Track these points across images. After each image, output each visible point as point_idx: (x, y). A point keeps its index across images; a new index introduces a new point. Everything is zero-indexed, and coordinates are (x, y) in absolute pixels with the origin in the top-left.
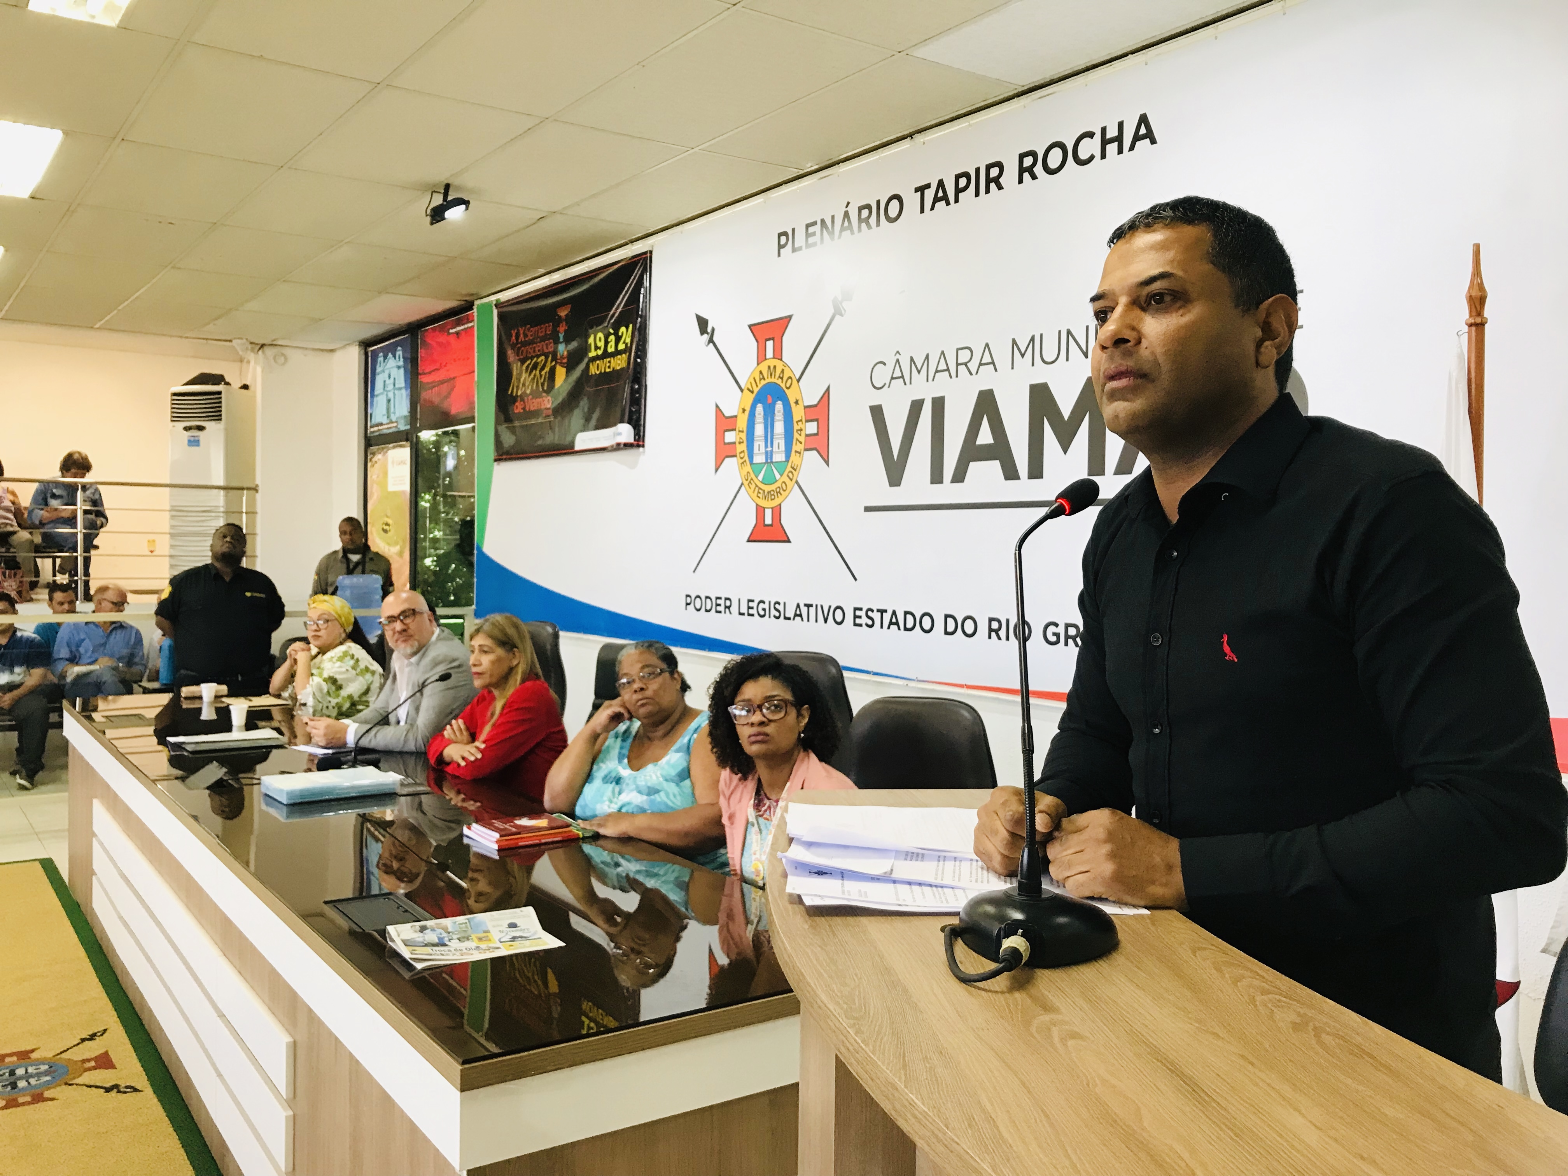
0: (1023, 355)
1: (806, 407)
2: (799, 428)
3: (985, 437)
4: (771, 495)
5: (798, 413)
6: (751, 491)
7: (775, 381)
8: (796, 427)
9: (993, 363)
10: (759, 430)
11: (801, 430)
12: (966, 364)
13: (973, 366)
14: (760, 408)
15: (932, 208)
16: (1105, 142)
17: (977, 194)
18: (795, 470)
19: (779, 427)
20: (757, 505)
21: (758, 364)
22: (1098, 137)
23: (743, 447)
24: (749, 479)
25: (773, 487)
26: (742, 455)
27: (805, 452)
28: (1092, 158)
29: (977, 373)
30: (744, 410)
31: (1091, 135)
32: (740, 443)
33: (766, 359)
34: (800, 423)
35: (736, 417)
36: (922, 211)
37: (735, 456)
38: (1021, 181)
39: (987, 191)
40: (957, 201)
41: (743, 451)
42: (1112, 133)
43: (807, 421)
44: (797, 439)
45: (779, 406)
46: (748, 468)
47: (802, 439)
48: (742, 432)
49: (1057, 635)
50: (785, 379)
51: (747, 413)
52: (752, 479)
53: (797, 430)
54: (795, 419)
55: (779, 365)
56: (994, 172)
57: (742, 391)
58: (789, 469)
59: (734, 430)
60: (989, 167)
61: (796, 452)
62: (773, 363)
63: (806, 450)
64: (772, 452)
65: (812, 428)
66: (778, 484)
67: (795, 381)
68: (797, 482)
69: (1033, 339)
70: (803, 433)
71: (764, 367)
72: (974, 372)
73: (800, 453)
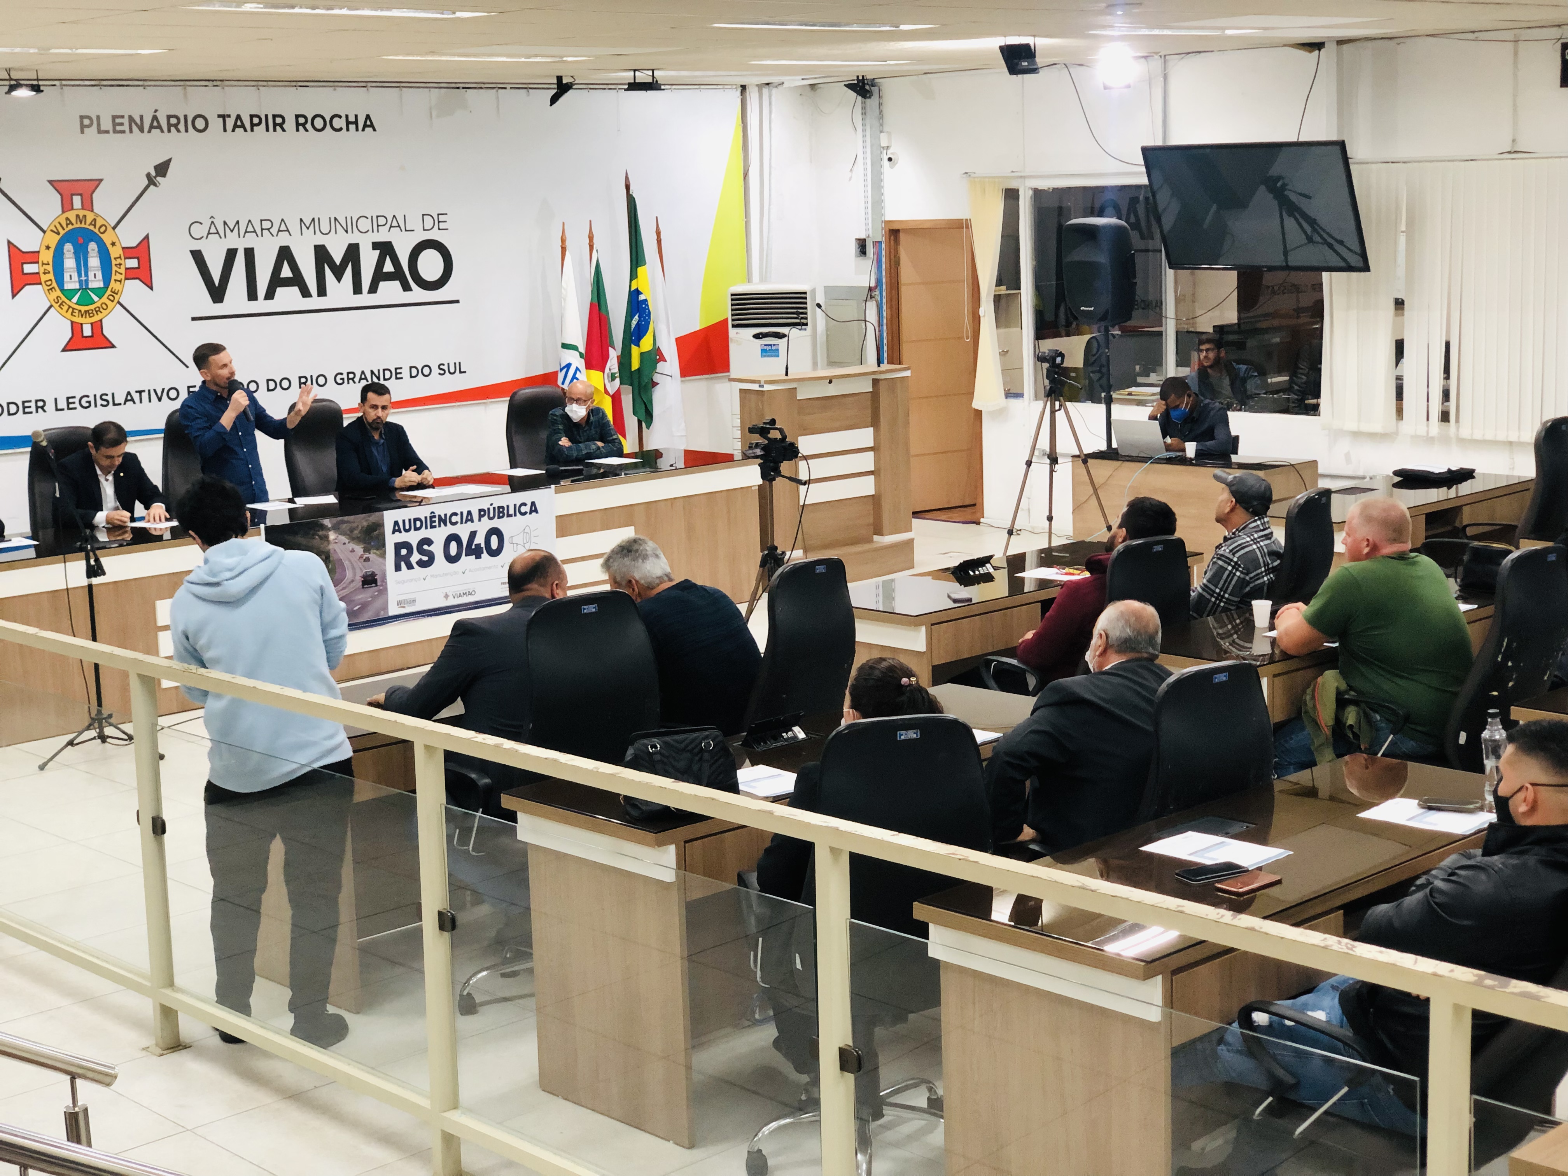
0: (308, 228)
1: (123, 248)
2: (118, 263)
3: (286, 272)
4: (89, 314)
5: (115, 252)
6: (63, 312)
7: (86, 226)
8: (114, 262)
9: (288, 230)
10: (70, 263)
11: (120, 264)
12: (268, 229)
13: (274, 230)
14: (68, 247)
15: (233, 130)
16: (348, 123)
17: (267, 130)
18: (117, 294)
19: (94, 262)
20: (72, 322)
21: (63, 212)
22: (344, 118)
23: (51, 276)
24: (60, 302)
25: (92, 307)
26: (49, 283)
27: (127, 281)
28: (341, 129)
29: (277, 235)
30: (48, 248)
31: (340, 117)
32: (45, 273)
33: (72, 209)
34: (119, 261)
35: (38, 252)
36: (225, 130)
37: (40, 284)
38: (298, 130)
39: (275, 130)
40: (252, 130)
41: (51, 280)
42: (352, 119)
43: (125, 258)
44: (116, 271)
45: (93, 246)
46: (59, 293)
47: (122, 270)
48: (48, 264)
49: (343, 379)
50: (97, 227)
51: (52, 250)
52: (63, 302)
53: (116, 265)
54: (112, 257)
55: (90, 217)
56: (279, 120)
57: (44, 232)
58: (109, 292)
59: (37, 262)
60: (274, 116)
61: (116, 280)
62: (82, 213)
63: (126, 279)
64: (87, 281)
65: (133, 263)
66: (98, 304)
67: (110, 229)
68: (119, 303)
69: (313, 219)
70: (123, 267)
71: (72, 215)
72: (275, 234)
73: (120, 281)
